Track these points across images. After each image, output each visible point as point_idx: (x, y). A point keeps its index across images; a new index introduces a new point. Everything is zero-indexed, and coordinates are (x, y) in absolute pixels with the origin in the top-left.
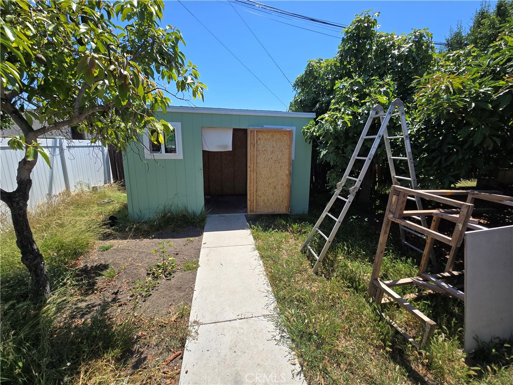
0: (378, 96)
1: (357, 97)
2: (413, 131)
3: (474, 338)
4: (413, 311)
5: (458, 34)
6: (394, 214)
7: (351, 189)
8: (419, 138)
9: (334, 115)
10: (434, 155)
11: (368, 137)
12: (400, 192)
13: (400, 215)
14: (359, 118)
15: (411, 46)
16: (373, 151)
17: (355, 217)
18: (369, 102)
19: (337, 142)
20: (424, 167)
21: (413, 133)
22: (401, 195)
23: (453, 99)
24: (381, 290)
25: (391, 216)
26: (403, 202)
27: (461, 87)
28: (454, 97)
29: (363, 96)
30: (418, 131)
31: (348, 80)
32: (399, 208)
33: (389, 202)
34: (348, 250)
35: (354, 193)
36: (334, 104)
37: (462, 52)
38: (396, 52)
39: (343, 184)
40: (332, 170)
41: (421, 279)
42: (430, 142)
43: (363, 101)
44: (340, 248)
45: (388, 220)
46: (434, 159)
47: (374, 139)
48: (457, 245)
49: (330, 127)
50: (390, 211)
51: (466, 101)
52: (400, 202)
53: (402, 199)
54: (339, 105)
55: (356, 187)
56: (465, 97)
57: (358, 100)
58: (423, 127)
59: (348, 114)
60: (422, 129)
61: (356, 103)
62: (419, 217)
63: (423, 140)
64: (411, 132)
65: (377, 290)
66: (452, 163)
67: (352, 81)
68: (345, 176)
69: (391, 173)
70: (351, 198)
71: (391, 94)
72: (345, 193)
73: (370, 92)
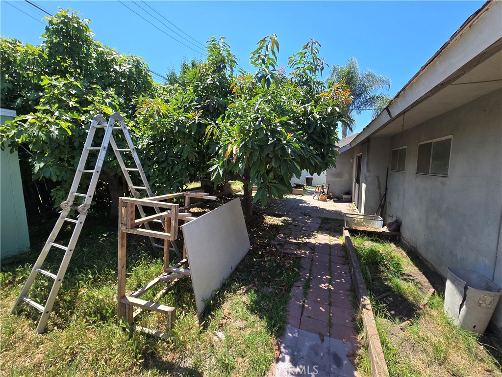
0: (104, 106)
1: (76, 102)
2: (144, 145)
3: (202, 300)
4: (158, 308)
5: (173, 74)
6: (126, 225)
7: (80, 208)
8: (150, 151)
9: (44, 118)
10: (163, 165)
11: (92, 148)
12: (127, 203)
13: (132, 225)
14: (83, 127)
15: (132, 68)
16: (99, 163)
17: (105, 235)
18: (93, 110)
19: (59, 153)
20: (158, 176)
21: (144, 147)
22: (129, 206)
23: (163, 122)
24: (129, 305)
25: (124, 228)
26: (132, 212)
27: (167, 113)
28: (163, 120)
29: (84, 103)
30: (148, 144)
31: (60, 79)
32: (129, 218)
33: (119, 214)
34: (94, 278)
35: (86, 211)
36: (44, 104)
37: (172, 87)
38: (118, 68)
39: (71, 203)
40: (58, 187)
41: (166, 274)
42: (159, 155)
43: (84, 109)
44: (82, 280)
45: (123, 233)
46: (164, 168)
47: (98, 151)
48: (174, 238)
49: (40, 133)
50: (122, 223)
51: (172, 125)
52: (129, 212)
53: (130, 210)
54: (51, 107)
55: (86, 204)
56: (171, 121)
57: (78, 105)
58: (151, 142)
59: (66, 120)
60: (151, 144)
61: (75, 108)
62: (159, 219)
63: (153, 153)
64: (142, 145)
65: (125, 307)
66: (176, 172)
67: (66, 82)
68: (72, 194)
69: (128, 184)
70: (82, 218)
71: (118, 107)
72: (74, 214)
73: (93, 100)
